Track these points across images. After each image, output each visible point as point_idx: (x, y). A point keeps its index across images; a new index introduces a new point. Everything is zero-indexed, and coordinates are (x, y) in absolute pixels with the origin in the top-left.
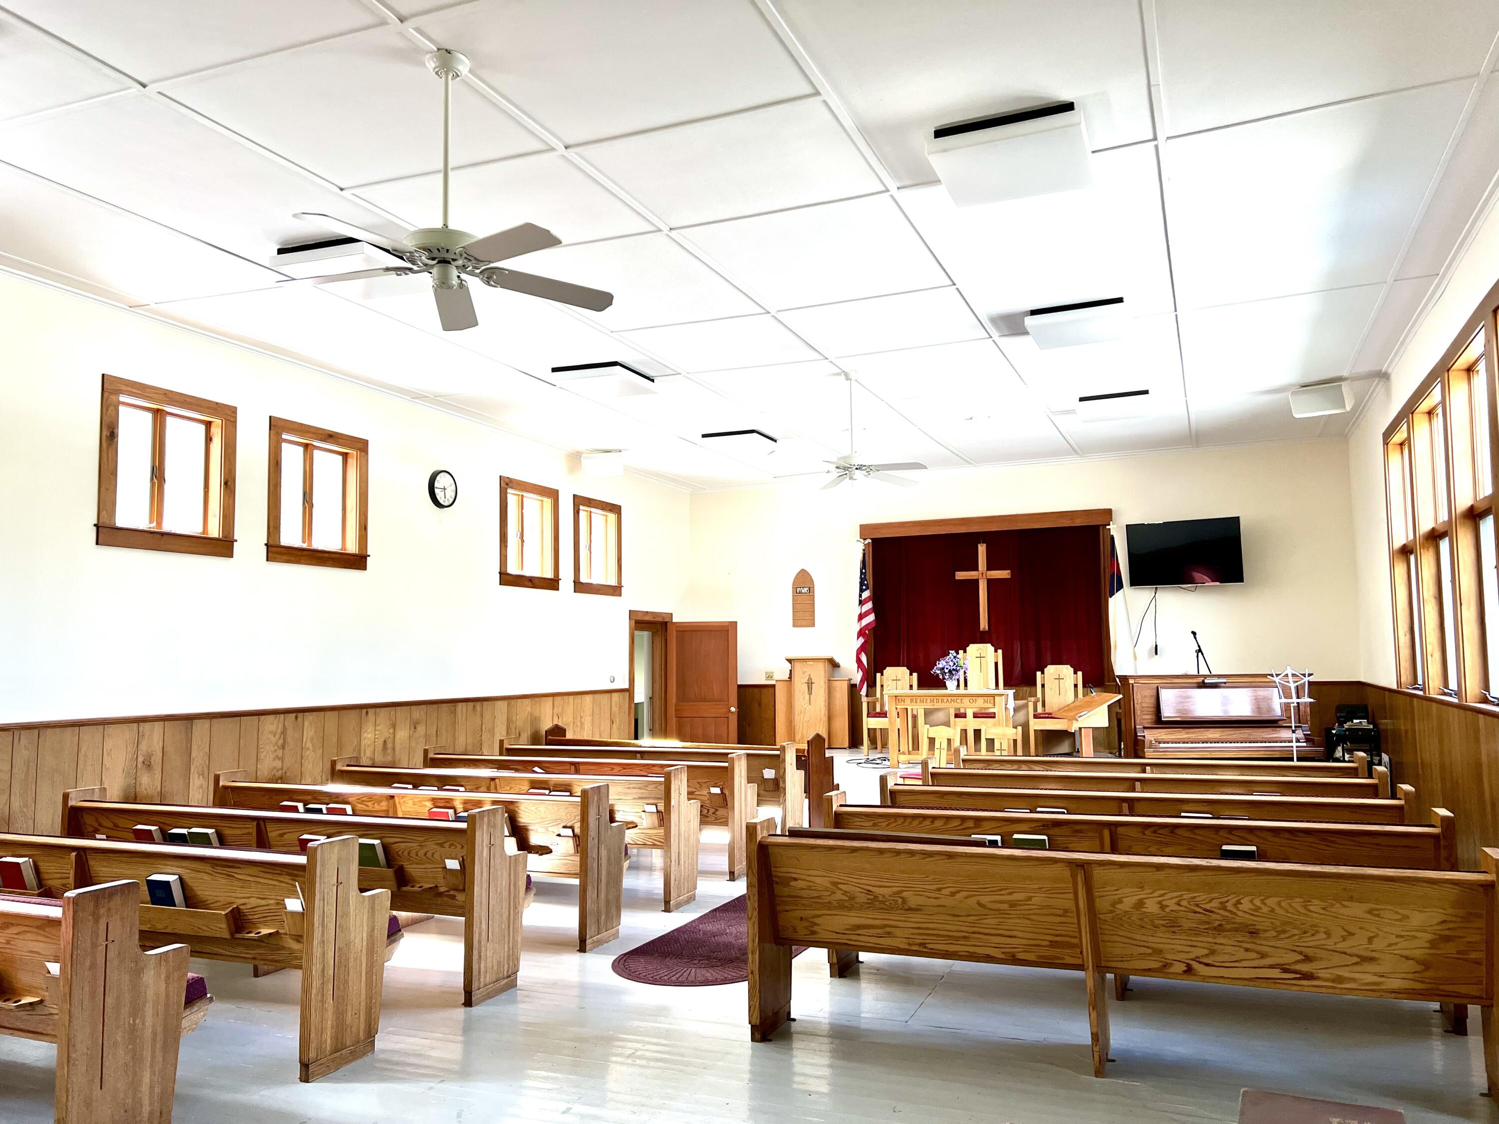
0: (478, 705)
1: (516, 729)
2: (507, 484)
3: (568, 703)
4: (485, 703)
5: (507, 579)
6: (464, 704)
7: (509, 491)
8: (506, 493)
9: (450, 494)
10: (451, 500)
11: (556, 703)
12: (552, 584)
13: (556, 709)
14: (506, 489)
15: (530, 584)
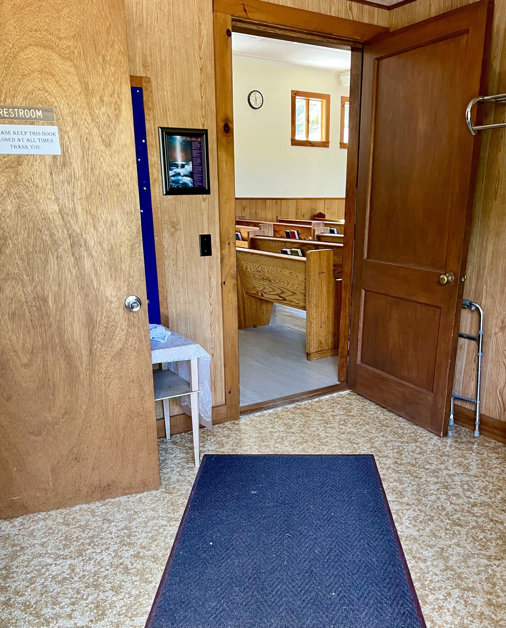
0: (279, 201)
1: (301, 213)
2: (296, 94)
3: (335, 203)
4: (282, 201)
5: (295, 143)
6: (271, 201)
7: (297, 97)
8: (295, 98)
9: (259, 101)
10: (260, 105)
11: (326, 203)
12: (325, 144)
13: (326, 205)
14: (295, 97)
15: (310, 145)
